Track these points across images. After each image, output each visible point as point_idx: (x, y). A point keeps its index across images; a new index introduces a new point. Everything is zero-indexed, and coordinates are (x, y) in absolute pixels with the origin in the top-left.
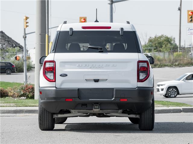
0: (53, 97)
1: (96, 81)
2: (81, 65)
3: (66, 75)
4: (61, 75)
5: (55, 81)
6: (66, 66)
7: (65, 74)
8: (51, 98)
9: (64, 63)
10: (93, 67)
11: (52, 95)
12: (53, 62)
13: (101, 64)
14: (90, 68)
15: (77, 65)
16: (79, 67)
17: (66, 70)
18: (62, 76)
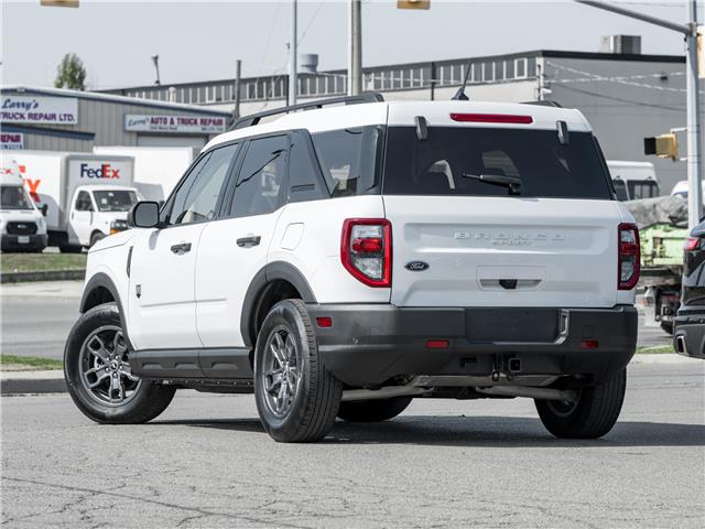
0: (389, 337)
1: (509, 284)
2: (467, 235)
3: (426, 266)
4: (409, 267)
5: (389, 285)
6: (424, 237)
7: (422, 264)
8: (379, 337)
9: (417, 228)
10: (501, 242)
11: (385, 329)
12: (383, 223)
13: (525, 233)
14: (495, 244)
15: (457, 235)
16: (463, 241)
17: (425, 251)
18: (414, 269)
